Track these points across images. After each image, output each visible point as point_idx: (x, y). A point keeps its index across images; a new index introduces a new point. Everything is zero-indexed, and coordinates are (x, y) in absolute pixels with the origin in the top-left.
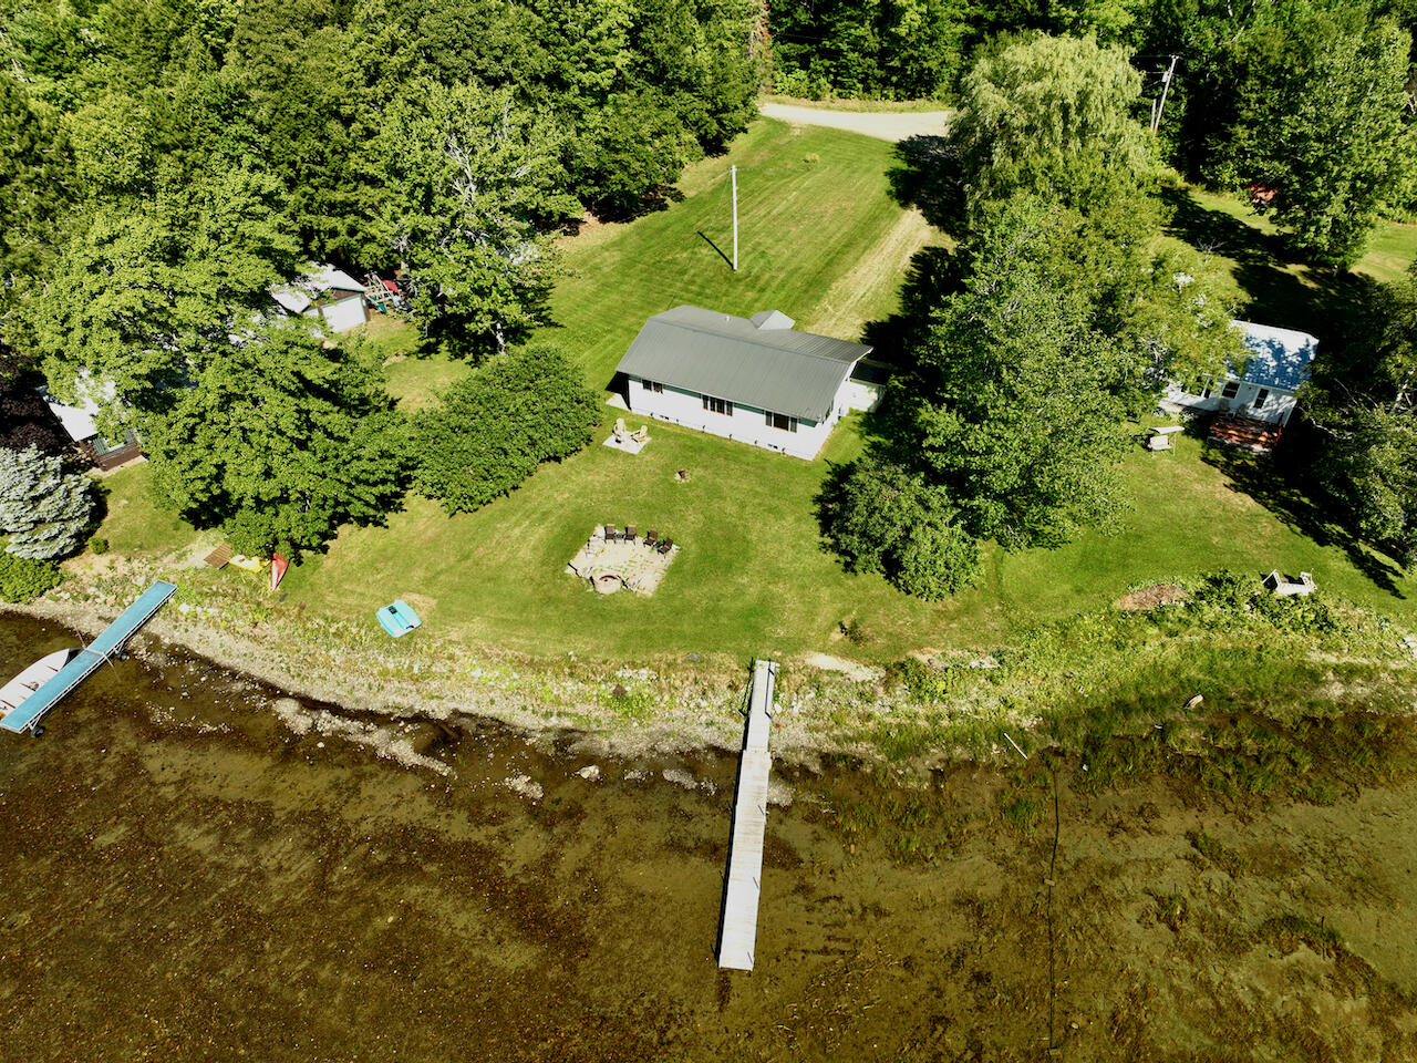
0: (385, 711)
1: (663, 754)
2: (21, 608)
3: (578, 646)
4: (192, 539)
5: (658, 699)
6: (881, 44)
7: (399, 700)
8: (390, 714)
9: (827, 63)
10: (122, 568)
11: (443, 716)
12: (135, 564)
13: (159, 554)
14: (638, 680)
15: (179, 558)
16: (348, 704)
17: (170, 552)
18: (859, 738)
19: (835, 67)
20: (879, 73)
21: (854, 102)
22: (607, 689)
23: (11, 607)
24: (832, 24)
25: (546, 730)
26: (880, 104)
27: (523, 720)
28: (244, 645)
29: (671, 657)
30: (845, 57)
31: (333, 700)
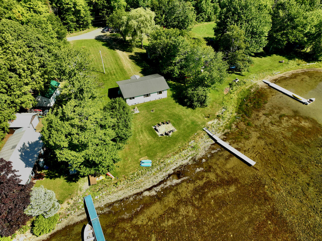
0: (163, 179)
1: (208, 151)
2: (52, 232)
3: (179, 145)
4: (78, 185)
5: (197, 144)
6: (76, 19)
7: (162, 176)
8: (164, 179)
9: (66, 26)
10: (71, 202)
11: (173, 172)
12: (74, 198)
13: (76, 193)
14: (192, 143)
15: (81, 190)
16: (156, 184)
17: (77, 190)
18: (224, 130)
19: (68, 27)
20: (78, 25)
21: (74, 34)
22: (190, 148)
23: (50, 234)
24: (65, 17)
25: (190, 160)
26: (80, 32)
27: (185, 162)
28: (120, 193)
29: (193, 136)
30: (69, 24)
31: (152, 185)
